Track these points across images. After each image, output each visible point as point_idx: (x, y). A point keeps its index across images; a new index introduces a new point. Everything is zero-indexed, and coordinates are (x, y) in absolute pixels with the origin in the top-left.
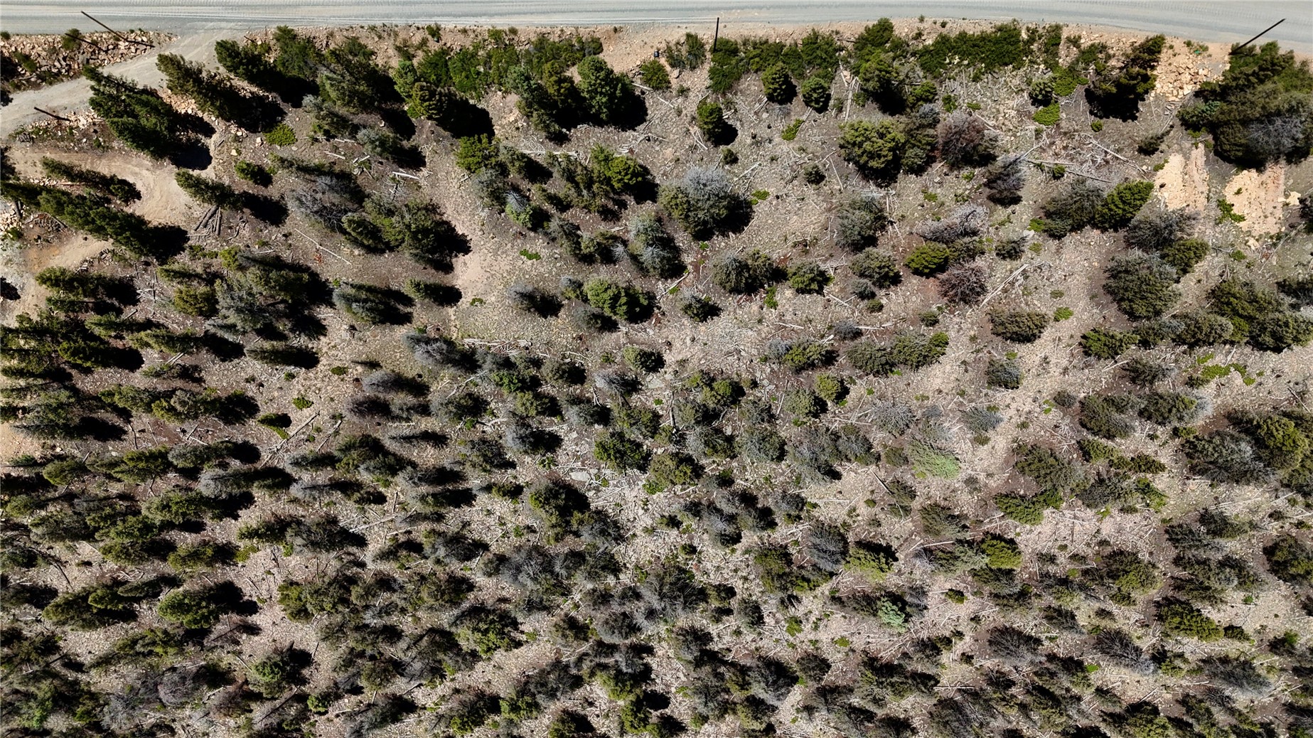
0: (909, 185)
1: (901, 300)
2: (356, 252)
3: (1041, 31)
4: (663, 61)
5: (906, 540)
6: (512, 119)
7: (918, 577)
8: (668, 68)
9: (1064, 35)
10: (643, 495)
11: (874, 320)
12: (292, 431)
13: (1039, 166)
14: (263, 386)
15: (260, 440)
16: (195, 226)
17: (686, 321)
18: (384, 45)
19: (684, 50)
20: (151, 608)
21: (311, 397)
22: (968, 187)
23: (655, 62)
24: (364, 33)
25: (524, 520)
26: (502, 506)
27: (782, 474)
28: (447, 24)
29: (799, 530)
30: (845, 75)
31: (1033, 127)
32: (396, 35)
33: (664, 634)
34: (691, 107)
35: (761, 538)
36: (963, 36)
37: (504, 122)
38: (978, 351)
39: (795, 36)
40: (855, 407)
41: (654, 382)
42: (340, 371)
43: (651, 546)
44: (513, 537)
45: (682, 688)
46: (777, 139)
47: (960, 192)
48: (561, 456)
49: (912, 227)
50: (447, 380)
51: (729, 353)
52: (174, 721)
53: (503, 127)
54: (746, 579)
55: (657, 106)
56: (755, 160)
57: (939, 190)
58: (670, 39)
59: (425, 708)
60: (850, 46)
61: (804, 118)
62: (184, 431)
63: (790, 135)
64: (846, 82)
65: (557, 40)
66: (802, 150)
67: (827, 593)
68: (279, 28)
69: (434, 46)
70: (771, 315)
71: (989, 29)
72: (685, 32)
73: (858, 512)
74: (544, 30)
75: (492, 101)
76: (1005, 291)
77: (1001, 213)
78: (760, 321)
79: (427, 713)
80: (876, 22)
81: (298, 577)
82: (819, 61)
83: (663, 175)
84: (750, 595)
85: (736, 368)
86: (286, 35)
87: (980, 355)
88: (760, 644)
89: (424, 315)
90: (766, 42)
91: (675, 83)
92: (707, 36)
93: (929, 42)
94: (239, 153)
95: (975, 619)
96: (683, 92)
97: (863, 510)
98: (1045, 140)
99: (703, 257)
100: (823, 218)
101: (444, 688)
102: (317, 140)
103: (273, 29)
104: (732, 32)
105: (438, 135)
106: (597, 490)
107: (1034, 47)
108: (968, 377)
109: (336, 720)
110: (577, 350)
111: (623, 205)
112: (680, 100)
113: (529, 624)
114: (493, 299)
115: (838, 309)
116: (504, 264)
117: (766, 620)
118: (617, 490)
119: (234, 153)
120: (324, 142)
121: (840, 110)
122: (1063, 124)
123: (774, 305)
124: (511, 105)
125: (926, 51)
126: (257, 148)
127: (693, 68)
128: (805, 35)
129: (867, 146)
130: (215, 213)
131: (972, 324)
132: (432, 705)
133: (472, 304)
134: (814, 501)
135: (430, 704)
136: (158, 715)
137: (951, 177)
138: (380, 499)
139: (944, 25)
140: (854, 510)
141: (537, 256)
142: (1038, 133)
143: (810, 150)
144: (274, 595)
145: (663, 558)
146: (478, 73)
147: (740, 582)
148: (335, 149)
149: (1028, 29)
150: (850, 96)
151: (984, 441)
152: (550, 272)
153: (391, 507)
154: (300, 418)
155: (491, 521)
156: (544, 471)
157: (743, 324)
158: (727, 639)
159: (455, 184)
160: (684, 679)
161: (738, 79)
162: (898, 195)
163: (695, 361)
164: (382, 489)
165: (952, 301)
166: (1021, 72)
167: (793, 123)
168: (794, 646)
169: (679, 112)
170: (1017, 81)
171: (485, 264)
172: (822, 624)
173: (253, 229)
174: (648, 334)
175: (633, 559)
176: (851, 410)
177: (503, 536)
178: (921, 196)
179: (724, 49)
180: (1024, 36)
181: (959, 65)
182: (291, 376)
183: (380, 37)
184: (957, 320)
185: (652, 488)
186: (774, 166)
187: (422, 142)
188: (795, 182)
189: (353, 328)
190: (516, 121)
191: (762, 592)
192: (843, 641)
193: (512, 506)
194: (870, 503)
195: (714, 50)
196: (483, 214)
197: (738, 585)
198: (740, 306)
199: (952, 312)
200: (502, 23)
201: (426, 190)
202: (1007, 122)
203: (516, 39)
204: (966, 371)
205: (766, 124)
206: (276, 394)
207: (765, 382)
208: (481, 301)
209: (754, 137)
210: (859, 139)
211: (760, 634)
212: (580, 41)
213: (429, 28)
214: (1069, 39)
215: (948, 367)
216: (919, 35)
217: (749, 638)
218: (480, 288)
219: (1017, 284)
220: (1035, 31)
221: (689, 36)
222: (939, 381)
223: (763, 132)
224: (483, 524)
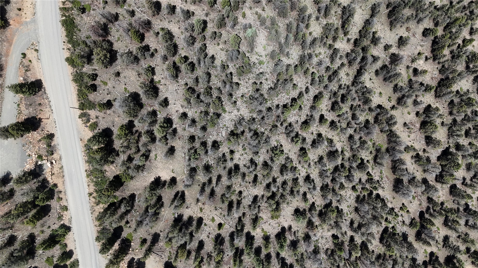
0: (116, 46)
1: (152, 43)
2: (163, 210)
3: (62, 13)
4: (88, 125)
5: (228, 32)
6: (114, 168)
7: (240, 27)
8: (90, 123)
9: (62, 6)
10: (227, 114)
11: (160, 50)
12: (223, 222)
13: (104, 8)
14: (210, 233)
15: (227, 232)
16: (162, 259)
17: (169, 107)
18: (97, 210)
19: (84, 119)
20: (287, 260)
21: (211, 217)
22: (114, 28)
23: (89, 127)
24: (94, 216)
25: (240, 148)
26: (237, 156)
27: (214, 72)
28: (87, 191)
29: (231, 65)
30: (84, 70)
31: (92, 11)
32: (93, 206)
33: (271, 102)
34: (101, 114)
35: (235, 76)
36: (67, 36)
37: (115, 171)
38: (165, 19)
39: (75, 86)
40: (188, 53)
41: (190, 114)
42: (201, 210)
43: (243, 109)
44: (246, 151)
45: (288, 94)
46: (107, 87)
47: (116, 31)
48: (219, 140)
49: (129, 43)
50: (199, 177)
51: (177, 93)
52: (323, 249)
53: (117, 171)
54: (249, 79)
55: (103, 125)
56: (115, 93)
57: (116, 37)
58: (81, 123)
59: (307, 172)
60: (75, 69)
61: (100, 80)
62: (228, 255)
63: (105, 84)
64: (87, 69)
65: (87, 157)
66: (110, 79)
67: (249, 54)
68: (96, 241)
69: (95, 195)
70: (163, 82)
71: (64, 29)
72: (78, 119)
73: (222, 48)
74: (84, 161)
75: (109, 175)
76: (144, 13)
77: (121, 17)
78: (165, 85)
79: (308, 171)
80: (67, 62)
81: (269, 215)
82: (81, 78)
83: (124, 120)
84: (254, 77)
85: (182, 91)
86: (98, 239)
87: (166, 17)
88: (269, 72)
89: (180, 187)
90: (78, 94)
91: (95, 120)
92: (79, 112)
93: (70, 46)
94: (137, 249)
95: (251, 8)
96: (97, 117)
97: (221, 46)
98: (95, 7)
99: (148, 105)
100: (130, 70)
101: (299, 167)
102: (130, 227)
103: (96, 243)
104: (77, 105)
105: (123, 190)
106: (227, 127)
107: (67, 14)
108: (173, 20)
109: (315, 199)
110: (183, 139)
111: (137, 131)
112: (100, 118)
113: (273, 143)
114: (171, 166)
115: (158, 62)
116: (160, 165)
117: (261, 71)
118: (226, 121)
119: (137, 251)
120: (130, 224)
121: (96, 70)
122: (90, 3)
123: (160, 81)
124: (109, 169)
125: (73, 46)
126: (135, 244)
127: (89, 115)
128: (74, 83)
129: (102, 58)
130: (157, 254)
131: (156, 21)
132: (306, 170)
133: (174, 173)
134: (220, 62)
135: (305, 171)
136: (322, 254)
137: (112, 34)
138: (240, 192)
139: (64, 42)
140: (221, 49)
141: (156, 155)
142: (94, 10)
143: (109, 77)
144: (277, 222)
145: (246, 105)
146: (101, 180)
147: (250, 81)
148: (132, 220)
149: (62, 17)
150: (91, 67)
151: (193, 13)
152: (160, 150)
153: (242, 189)
154: (218, 220)
155: (242, 158)
156: (224, 144)
157: (167, 90)
158: (269, 82)
159: (137, 183)
160: (284, 94)
161: (91, 101)
162: (120, 49)
163: (181, 103)
164: (237, 192)
165: (150, 28)
166: (75, 17)
167: (102, 83)
168: (268, 62)
169: (104, 118)
170: (79, 18)
171: (161, 170)
172: (260, 54)
173: (160, 242)
174: (175, 118)
175: (248, 114)
176: (189, 54)
177: (246, 154)
178: (119, 42)
179: (82, 107)
180: (64, 18)
181: (76, 36)
182: (205, 225)
183: (94, 211)
184: (156, 26)
185: (224, 111)
186: (116, 87)
187: (125, 195)
188: (120, 80)
189: (187, 208)
190: (114, 167)
191: (252, 73)
192: (264, 47)
193: (236, 152)
194: (218, 44)
195: (83, 109)
196: (145, 173)
197: (251, 81)
198: (162, 91)
199: (154, 28)
200: (84, 174)
201: (141, 192)
202: (92, 19)
203: (88, 170)
204: (171, 21)
205: (103, 91)
206: (212, 228)
207: (184, 80)
208: (173, 170)
209: (108, 94)
210: (101, 61)
211: (266, 73)
212: (86, 150)
213: (89, 196)
214: (63, 5)
215: (171, 27)
216: (68, 49)
217: (268, 76)
218: (168, 171)
219: (142, 10)
220: (62, 15)
221: (79, 118)
222: (176, 29)
223: (106, 92)
224: (243, 160)
